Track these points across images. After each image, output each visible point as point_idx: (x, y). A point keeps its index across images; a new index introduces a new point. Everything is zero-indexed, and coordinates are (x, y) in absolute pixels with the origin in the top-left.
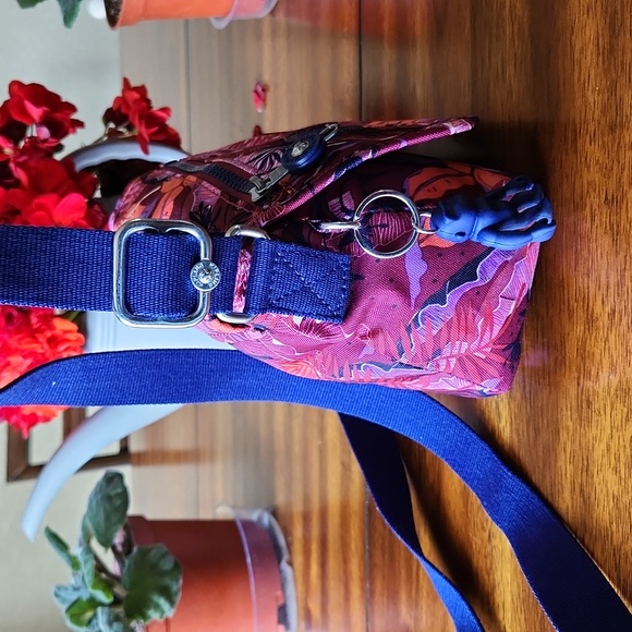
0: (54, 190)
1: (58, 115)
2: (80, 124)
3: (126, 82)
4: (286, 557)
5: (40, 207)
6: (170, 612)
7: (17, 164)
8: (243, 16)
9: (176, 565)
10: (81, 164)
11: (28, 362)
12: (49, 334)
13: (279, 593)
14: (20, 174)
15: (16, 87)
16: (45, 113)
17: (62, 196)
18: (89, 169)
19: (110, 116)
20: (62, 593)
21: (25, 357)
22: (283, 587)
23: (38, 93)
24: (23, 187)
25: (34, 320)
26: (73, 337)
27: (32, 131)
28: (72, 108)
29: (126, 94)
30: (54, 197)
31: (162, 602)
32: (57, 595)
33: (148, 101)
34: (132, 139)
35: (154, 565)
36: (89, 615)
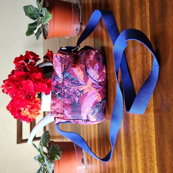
0: (35, 72)
1: (36, 57)
2: (40, 59)
3: (48, 50)
5: (33, 75)
6: (59, 158)
7: (28, 67)
8: (72, 36)
9: (60, 149)
11: (31, 106)
12: (34, 101)
13: (82, 156)
14: (29, 69)
15: (27, 52)
16: (33, 57)
17: (37, 73)
18: (41, 68)
19: (45, 57)
20: (36, 158)
21: (30, 105)
22: (83, 155)
23: (32, 53)
24: (29, 72)
25: (32, 98)
26: (39, 101)
27: (31, 61)
28: (39, 56)
29: (48, 53)
30: (36, 73)
31: (58, 156)
32: (34, 158)
33: (53, 54)
34: (50, 62)
35: (56, 149)
36: (42, 161)
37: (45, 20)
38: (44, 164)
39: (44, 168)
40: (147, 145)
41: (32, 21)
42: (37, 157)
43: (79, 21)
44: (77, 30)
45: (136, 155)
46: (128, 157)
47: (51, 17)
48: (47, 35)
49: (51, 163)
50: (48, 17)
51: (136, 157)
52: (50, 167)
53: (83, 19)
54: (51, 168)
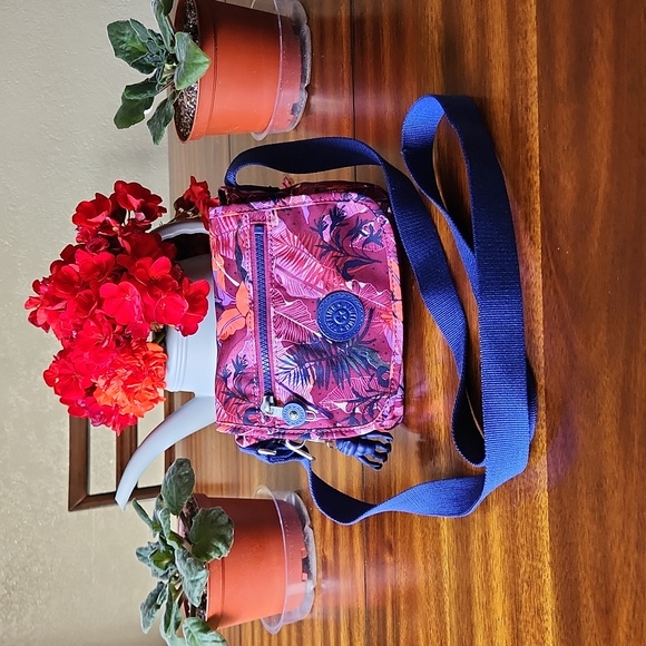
0: (149, 255)
1: (150, 204)
2: (164, 210)
3: (193, 178)
4: (308, 522)
5: (140, 266)
6: (225, 553)
7: (123, 238)
8: (275, 131)
9: (229, 520)
10: (164, 237)
11: (130, 373)
12: (144, 353)
13: (303, 549)
14: (125, 244)
15: (120, 185)
16: (141, 202)
17: (155, 259)
18: (168, 240)
19: (179, 203)
20: (142, 553)
21: (127, 370)
22: (306, 546)
23: (136, 189)
24: (127, 253)
25: (134, 344)
26: (159, 355)
27: (133, 215)
28: (160, 200)
29: (193, 188)
30: (150, 259)
31: (220, 545)
33: (209, 193)
34: (197, 220)
35: (214, 521)
36: (166, 562)
37: (183, 76)
38: (170, 574)
39: (172, 588)
40: (523, 503)
41: (140, 77)
42: (146, 549)
43: (303, 78)
44: (293, 110)
45: (485, 539)
46: (459, 544)
47: (208, 66)
48: (191, 125)
49: (199, 567)
50: (193, 64)
51: (486, 542)
52: (192, 582)
53: (317, 74)
54: (199, 584)
